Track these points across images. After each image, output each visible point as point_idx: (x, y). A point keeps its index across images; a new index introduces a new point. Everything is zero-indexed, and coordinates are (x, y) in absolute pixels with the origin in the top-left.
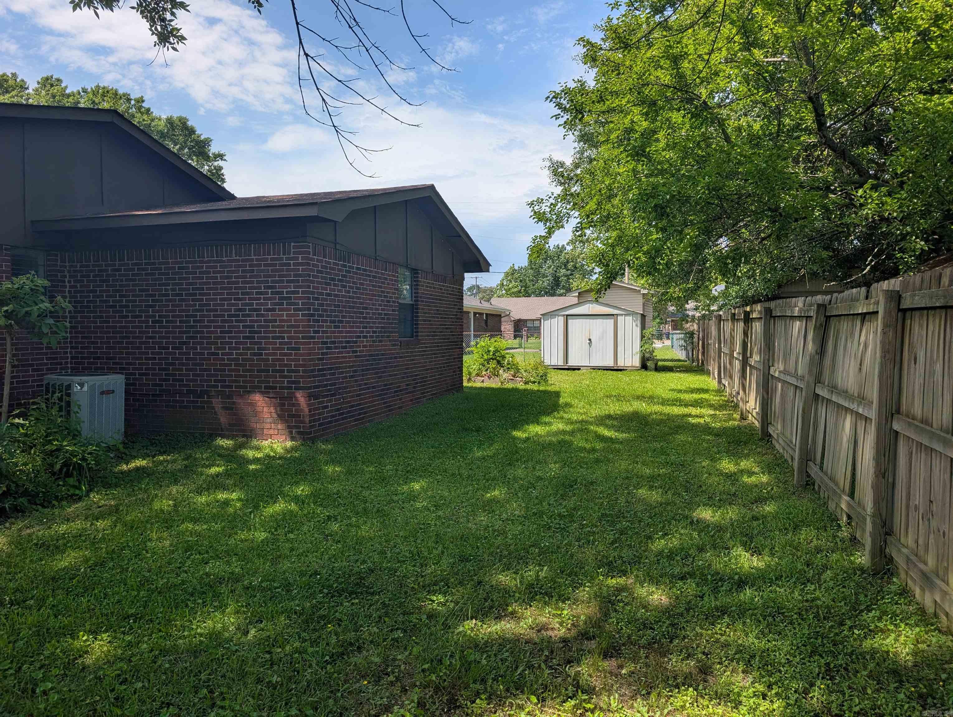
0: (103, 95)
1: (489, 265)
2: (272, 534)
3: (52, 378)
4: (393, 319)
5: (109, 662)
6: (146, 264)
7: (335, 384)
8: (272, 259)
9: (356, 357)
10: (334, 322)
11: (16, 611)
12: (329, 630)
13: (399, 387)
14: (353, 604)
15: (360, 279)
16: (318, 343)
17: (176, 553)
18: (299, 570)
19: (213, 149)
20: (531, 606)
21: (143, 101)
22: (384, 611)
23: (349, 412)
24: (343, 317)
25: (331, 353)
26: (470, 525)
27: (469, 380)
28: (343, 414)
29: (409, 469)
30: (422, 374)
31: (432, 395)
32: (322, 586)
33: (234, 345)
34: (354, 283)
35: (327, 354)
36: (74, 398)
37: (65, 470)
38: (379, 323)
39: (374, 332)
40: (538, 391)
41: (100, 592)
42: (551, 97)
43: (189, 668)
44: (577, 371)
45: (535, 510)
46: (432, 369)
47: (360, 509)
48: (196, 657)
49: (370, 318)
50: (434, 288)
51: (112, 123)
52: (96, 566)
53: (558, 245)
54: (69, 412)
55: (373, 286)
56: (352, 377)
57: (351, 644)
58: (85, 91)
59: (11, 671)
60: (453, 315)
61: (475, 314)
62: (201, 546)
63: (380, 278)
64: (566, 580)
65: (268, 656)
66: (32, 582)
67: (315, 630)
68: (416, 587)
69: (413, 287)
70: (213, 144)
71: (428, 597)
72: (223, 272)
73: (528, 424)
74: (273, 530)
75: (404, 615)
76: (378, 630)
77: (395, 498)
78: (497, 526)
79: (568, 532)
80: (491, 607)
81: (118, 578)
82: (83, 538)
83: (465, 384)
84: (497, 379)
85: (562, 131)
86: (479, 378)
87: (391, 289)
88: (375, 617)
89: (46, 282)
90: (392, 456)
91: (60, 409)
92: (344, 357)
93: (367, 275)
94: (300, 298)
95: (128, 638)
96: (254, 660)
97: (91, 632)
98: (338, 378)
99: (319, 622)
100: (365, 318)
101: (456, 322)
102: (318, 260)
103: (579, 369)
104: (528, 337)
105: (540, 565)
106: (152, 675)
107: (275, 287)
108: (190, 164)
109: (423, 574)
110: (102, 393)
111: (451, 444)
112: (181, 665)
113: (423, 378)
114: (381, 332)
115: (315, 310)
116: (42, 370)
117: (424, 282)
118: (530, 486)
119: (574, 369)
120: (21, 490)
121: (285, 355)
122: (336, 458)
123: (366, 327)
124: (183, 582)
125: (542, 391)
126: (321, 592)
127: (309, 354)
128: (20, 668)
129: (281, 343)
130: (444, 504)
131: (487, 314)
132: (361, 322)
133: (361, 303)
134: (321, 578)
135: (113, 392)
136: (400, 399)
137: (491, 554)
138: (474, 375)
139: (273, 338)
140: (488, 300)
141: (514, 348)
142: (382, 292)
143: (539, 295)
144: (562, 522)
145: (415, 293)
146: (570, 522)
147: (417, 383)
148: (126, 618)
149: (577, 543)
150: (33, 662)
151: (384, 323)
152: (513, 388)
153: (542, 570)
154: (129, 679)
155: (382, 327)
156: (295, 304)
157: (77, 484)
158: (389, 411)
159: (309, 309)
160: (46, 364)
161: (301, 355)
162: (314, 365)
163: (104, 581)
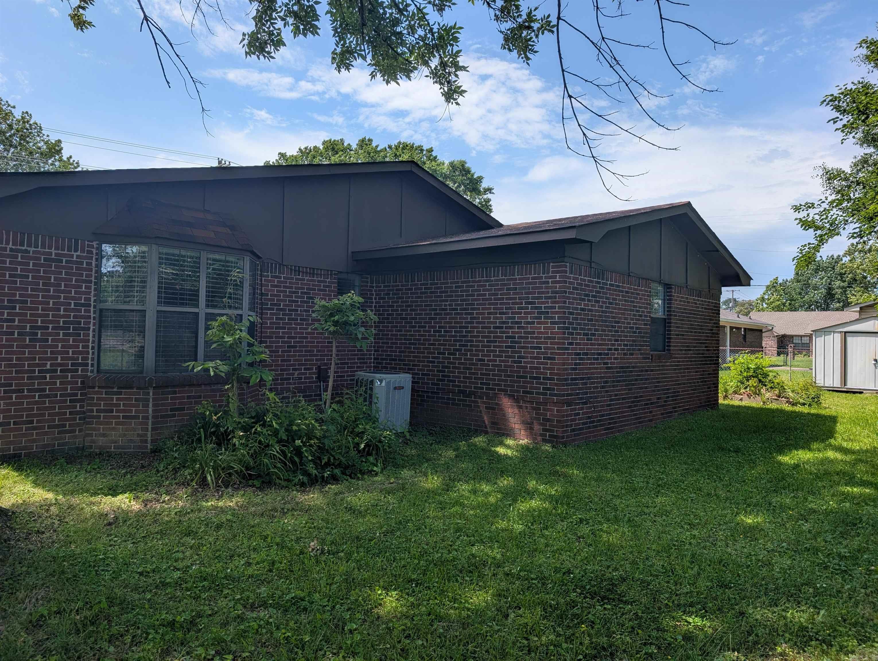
0: (403, 149)
1: (750, 278)
2: (529, 528)
3: (361, 374)
4: (644, 333)
5: (396, 616)
6: (431, 284)
7: (586, 393)
8: (533, 278)
9: (607, 368)
10: (587, 335)
11: (332, 560)
12: (582, 630)
13: (649, 400)
14: (605, 608)
15: (613, 295)
16: (571, 354)
17: (448, 532)
18: (553, 566)
19: (484, 185)
20: (804, 651)
21: (432, 151)
22: (637, 622)
23: (599, 421)
24: (596, 330)
25: (583, 364)
26: (729, 550)
27: (725, 397)
28: (593, 422)
29: (660, 482)
30: (674, 388)
31: (684, 410)
32: (576, 585)
33: (497, 353)
34: (607, 298)
35: (579, 364)
36: (375, 391)
37: (367, 449)
38: (630, 336)
39: (626, 345)
40: (808, 413)
41: (391, 555)
42: (827, 100)
43: (459, 638)
44: (859, 395)
45: (808, 545)
46: (684, 384)
47: (611, 516)
48: (464, 629)
49: (623, 332)
50: (688, 302)
51: (411, 172)
52: (388, 533)
53: (833, 256)
54: (371, 403)
55: (626, 301)
56: (603, 387)
57: (604, 649)
58: (390, 147)
59: (328, 608)
60: (708, 330)
61: (731, 328)
62: (469, 530)
63: (632, 293)
64: (850, 630)
65: (526, 642)
66: (343, 538)
67: (568, 627)
68: (671, 604)
69: (666, 302)
70: (484, 181)
71: (684, 617)
72: (491, 290)
73: (796, 449)
74: (530, 525)
75: (658, 631)
76: (630, 641)
77: (646, 510)
78: (762, 556)
79: (850, 575)
80: (756, 643)
81: (404, 546)
82: (379, 508)
83: (721, 401)
84: (758, 398)
85: (840, 135)
86: (737, 396)
87: (643, 303)
88: (627, 627)
89: (361, 299)
90: (642, 469)
91: (365, 400)
92: (596, 368)
93: (619, 291)
94: (556, 313)
95: (411, 599)
96: (514, 643)
97: (385, 588)
98: (590, 388)
99: (572, 620)
100: (617, 331)
101: (711, 337)
102: (574, 279)
103: (861, 393)
104: (794, 354)
105: (815, 607)
106: (429, 636)
107: (534, 303)
108: (465, 198)
109: (678, 593)
110: (395, 388)
111: (706, 463)
112: (452, 633)
113: (675, 392)
114: (632, 345)
115: (570, 323)
116: (354, 367)
117: (678, 297)
118: (801, 517)
119: (854, 393)
120: (337, 462)
121: (542, 363)
122: (587, 463)
123: (617, 340)
124: (454, 559)
125: (813, 415)
126: (574, 591)
127: (564, 364)
128: (334, 607)
129: (538, 353)
130: (699, 524)
131: (745, 329)
132: (613, 336)
133: (613, 317)
134: (574, 577)
135: (403, 388)
136: (651, 412)
137: (754, 585)
138: (731, 391)
139: (532, 348)
140: (747, 314)
141: (779, 366)
142: (634, 307)
143: (809, 309)
144: (842, 563)
145: (668, 307)
146: (854, 565)
147: (668, 397)
148: (409, 582)
149: (863, 591)
150: (343, 603)
151: (635, 337)
152: (777, 409)
153: (818, 613)
154: (412, 635)
155: (633, 341)
156: (552, 318)
157: (375, 462)
158: (640, 423)
159: (564, 323)
160: (357, 363)
161: (556, 364)
162: (568, 374)
163: (393, 547)
